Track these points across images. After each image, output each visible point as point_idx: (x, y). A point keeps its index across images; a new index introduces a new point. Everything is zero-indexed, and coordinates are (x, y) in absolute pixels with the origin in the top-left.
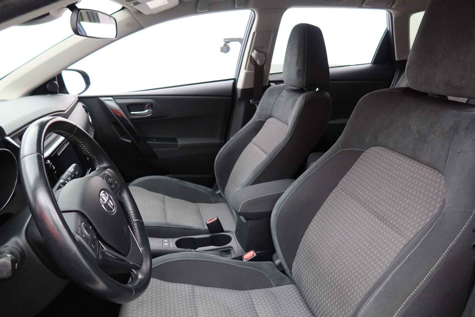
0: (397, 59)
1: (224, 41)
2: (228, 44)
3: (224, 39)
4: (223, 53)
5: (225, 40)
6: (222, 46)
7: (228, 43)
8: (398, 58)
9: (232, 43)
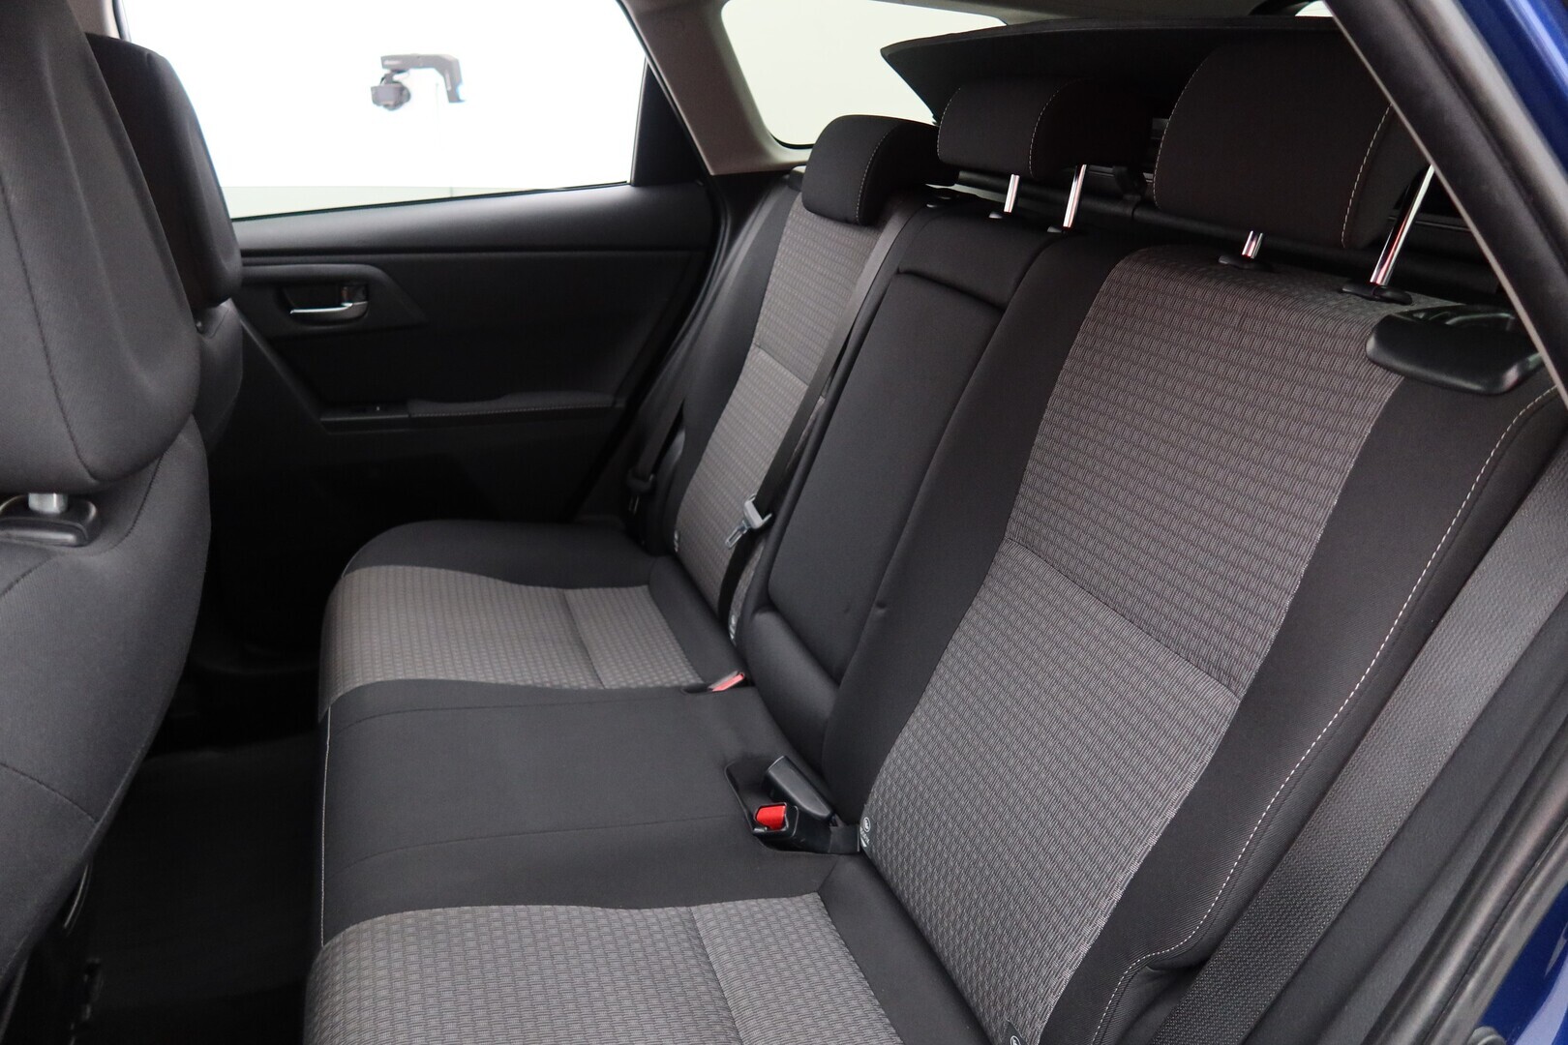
0: (712, 173)
1: (384, 66)
2: (397, 77)
3: (384, 59)
4: (381, 110)
5: (387, 62)
6: (377, 82)
7: (399, 71)
8: (713, 166)
9: (414, 72)
